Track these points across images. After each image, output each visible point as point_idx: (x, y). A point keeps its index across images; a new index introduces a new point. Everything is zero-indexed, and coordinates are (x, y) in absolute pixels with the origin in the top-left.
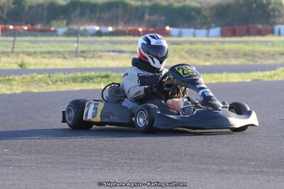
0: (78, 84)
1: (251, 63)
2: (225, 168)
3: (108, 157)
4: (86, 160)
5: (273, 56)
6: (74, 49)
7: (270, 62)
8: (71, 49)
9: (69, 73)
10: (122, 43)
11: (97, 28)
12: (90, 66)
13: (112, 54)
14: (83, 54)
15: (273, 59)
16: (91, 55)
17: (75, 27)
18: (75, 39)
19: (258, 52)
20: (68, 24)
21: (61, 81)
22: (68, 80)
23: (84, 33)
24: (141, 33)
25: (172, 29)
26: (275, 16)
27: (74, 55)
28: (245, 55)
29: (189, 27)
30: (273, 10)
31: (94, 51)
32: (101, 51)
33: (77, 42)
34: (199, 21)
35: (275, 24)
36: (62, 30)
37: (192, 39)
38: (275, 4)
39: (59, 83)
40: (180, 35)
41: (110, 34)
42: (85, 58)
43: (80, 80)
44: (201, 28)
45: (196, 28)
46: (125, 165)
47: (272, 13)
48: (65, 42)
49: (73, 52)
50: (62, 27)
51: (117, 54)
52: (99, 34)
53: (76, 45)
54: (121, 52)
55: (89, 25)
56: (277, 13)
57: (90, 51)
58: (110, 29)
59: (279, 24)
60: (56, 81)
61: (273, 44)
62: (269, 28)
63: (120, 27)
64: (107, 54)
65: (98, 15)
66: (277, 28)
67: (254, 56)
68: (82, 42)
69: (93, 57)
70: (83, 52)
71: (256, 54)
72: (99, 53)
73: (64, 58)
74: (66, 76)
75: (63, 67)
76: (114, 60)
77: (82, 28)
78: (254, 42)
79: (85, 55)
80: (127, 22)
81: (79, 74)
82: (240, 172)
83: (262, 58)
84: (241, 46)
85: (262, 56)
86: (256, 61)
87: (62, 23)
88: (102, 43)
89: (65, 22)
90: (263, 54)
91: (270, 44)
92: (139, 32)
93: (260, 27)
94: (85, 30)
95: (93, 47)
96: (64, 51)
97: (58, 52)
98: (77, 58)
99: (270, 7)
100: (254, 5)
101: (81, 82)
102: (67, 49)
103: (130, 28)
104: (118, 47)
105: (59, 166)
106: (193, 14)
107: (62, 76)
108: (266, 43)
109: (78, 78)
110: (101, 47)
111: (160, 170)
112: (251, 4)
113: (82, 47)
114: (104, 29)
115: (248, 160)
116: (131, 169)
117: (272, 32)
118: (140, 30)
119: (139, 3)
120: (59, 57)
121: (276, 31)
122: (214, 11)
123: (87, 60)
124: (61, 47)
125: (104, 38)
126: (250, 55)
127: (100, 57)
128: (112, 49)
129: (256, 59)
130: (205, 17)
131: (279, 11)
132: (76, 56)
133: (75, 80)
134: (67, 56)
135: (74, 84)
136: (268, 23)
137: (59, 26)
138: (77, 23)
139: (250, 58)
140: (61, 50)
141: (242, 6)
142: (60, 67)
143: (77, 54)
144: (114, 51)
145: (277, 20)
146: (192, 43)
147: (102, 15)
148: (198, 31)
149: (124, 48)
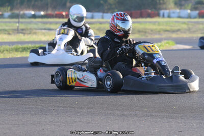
0: (19, 53)
1: (143, 37)
2: (125, 113)
3: (42, 106)
4: (26, 108)
5: (159, 32)
6: (16, 28)
7: (157, 36)
8: (14, 28)
9: (13, 45)
10: (51, 23)
11: (33, 13)
12: (27, 40)
13: (43, 31)
14: (22, 31)
15: (159, 34)
16: (29, 32)
17: (16, 12)
18: (17, 20)
19: (149, 29)
20: (11, 10)
21: (7, 50)
22: (12, 50)
23: (24, 16)
24: (65, 16)
26: (160, 4)
27: (16, 32)
28: (139, 31)
29: (99, 11)
31: (31, 29)
32: (36, 29)
33: (18, 22)
34: (106, 8)
35: (160, 9)
36: (7, 14)
37: (101, 20)
39: (5, 52)
40: (92, 18)
41: (42, 17)
42: (24, 34)
43: (20, 50)
44: (107, 13)
45: (104, 12)
46: (54, 111)
47: (158, 1)
48: (10, 22)
49: (15, 30)
50: (7, 12)
51: (47, 31)
52: (34, 16)
53: (17, 25)
54: (50, 29)
55: (27, 10)
56: (161, 1)
57: (27, 29)
58: (42, 13)
59: (163, 9)
60: (4, 51)
61: (159, 23)
62: (156, 12)
63: (49, 12)
64: (40, 31)
65: (33, 3)
66: (162, 12)
67: (145, 32)
68: (22, 23)
69: (30, 34)
70: (23, 30)
71: (147, 31)
72: (34, 31)
73: (9, 34)
74: (10, 47)
75: (8, 41)
76: (45, 35)
77: (22, 12)
78: (146, 22)
79: (24, 32)
80: (54, 8)
81: (20, 46)
82: (136, 115)
83: (151, 34)
84: (136, 25)
85: (151, 33)
86: (147, 36)
87: (7, 9)
88: (36, 23)
89: (9, 8)
90: (152, 31)
91: (157, 23)
92: (63, 15)
93: (150, 11)
94: (24, 14)
95: (29, 26)
96: (9, 29)
97: (5, 30)
98: (18, 34)
101: (21, 52)
102: (11, 28)
103: (56, 12)
104: (48, 26)
105: (6, 112)
106: (102, 2)
107: (7, 47)
108: (154, 23)
109: (19, 48)
110: (35, 26)
111: (79, 114)
113: (22, 26)
114: (37, 13)
115: (142, 107)
116: (58, 114)
117: (158, 15)
118: (64, 14)
120: (5, 34)
121: (161, 14)
123: (26, 35)
124: (7, 26)
125: (37, 20)
126: (142, 32)
127: (35, 33)
128: (43, 28)
129: (147, 35)
130: (110, 4)
132: (18, 33)
133: (17, 50)
134: (11, 32)
135: (17, 53)
136: (155, 9)
137: (5, 11)
138: (18, 9)
139: (143, 33)
140: (7, 28)
142: (6, 41)
143: (18, 31)
144: (45, 29)
145: (161, 6)
146: (101, 23)
147: (36, 3)
148: (105, 15)
149: (52, 27)
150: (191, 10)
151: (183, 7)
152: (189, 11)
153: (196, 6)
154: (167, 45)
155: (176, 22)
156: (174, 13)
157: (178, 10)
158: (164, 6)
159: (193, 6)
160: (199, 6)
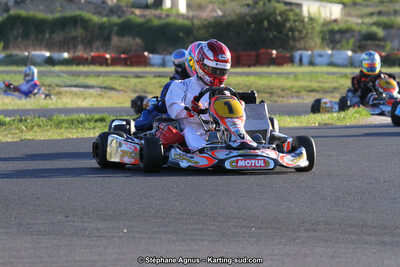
0: (63, 130)
5: (297, 93)
10: (87, 74)
11: (48, 54)
13: (74, 89)
15: (298, 97)
19: (278, 88)
20: (5, 48)
21: (39, 126)
24: (109, 61)
25: (151, 55)
26: (294, 39)
28: (258, 91)
30: (292, 29)
31: (50, 86)
32: (58, 86)
38: (295, 21)
39: (36, 128)
40: (164, 64)
47: (290, 33)
51: (81, 89)
52: (50, 61)
54: (87, 87)
55: (35, 50)
56: (297, 34)
58: (66, 55)
59: (300, 49)
61: (295, 75)
63: (80, 52)
64: (67, 89)
65: (47, 36)
66: (297, 54)
67: (271, 93)
71: (275, 90)
76: (85, 98)
77: (26, 54)
78: (271, 74)
80: (88, 44)
81: (63, 117)
84: (252, 79)
85: (282, 94)
89: (1, 45)
90: (283, 89)
92: (106, 59)
93: (274, 52)
95: (47, 81)
99: (288, 25)
100: (266, 24)
101: (67, 128)
103: (93, 54)
104: (81, 80)
106: (181, 34)
108: (287, 75)
110: (56, 80)
112: (261, 22)
114: (56, 55)
117: (291, 60)
118: (108, 56)
119: (105, 19)
121: (297, 59)
122: (211, 30)
125: (57, 68)
127: (59, 93)
128: (74, 83)
131: (301, 32)
136: (285, 48)
138: (18, 47)
141: (249, 24)
144: (76, 86)
145: (297, 45)
147: (55, 36)
149: (91, 81)
150: (354, 51)
151: (338, 46)
152: (350, 53)
153: (364, 43)
154: (358, 115)
155: (328, 73)
156: (321, 56)
157: (330, 52)
158: (302, 43)
159: (357, 44)
160: (369, 42)
